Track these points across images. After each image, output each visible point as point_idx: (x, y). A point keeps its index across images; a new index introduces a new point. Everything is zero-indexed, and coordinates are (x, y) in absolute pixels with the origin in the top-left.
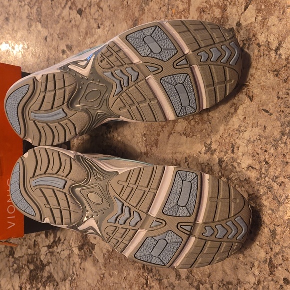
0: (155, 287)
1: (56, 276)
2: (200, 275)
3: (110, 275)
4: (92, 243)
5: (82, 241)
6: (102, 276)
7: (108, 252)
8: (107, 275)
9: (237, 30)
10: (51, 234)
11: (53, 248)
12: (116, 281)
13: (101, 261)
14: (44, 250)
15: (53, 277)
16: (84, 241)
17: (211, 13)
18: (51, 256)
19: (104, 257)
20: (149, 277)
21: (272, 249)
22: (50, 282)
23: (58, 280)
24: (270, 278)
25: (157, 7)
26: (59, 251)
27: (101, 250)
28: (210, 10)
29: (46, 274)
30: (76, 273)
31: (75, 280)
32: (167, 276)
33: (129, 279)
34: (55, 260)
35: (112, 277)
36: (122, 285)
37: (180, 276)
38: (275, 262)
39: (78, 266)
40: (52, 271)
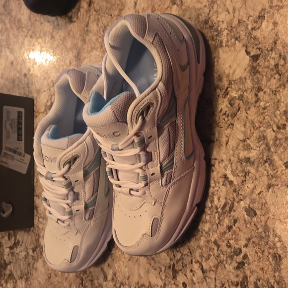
0: (88, 286)
1: (15, 274)
2: (122, 278)
3: (55, 274)
5: (35, 244)
6: (49, 275)
8: (53, 275)
10: (12, 237)
11: (14, 249)
12: (60, 280)
14: (7, 251)
15: (13, 275)
16: (37, 244)
18: (12, 256)
20: (84, 278)
21: (175, 256)
22: (11, 279)
23: (16, 277)
24: (173, 282)
25: (94, 38)
26: (18, 252)
29: (7, 272)
30: (29, 272)
31: (29, 278)
32: (97, 277)
33: (69, 279)
34: (14, 259)
35: (56, 276)
36: (63, 284)
37: (107, 277)
38: (177, 268)
39: (31, 265)
40: (13, 269)
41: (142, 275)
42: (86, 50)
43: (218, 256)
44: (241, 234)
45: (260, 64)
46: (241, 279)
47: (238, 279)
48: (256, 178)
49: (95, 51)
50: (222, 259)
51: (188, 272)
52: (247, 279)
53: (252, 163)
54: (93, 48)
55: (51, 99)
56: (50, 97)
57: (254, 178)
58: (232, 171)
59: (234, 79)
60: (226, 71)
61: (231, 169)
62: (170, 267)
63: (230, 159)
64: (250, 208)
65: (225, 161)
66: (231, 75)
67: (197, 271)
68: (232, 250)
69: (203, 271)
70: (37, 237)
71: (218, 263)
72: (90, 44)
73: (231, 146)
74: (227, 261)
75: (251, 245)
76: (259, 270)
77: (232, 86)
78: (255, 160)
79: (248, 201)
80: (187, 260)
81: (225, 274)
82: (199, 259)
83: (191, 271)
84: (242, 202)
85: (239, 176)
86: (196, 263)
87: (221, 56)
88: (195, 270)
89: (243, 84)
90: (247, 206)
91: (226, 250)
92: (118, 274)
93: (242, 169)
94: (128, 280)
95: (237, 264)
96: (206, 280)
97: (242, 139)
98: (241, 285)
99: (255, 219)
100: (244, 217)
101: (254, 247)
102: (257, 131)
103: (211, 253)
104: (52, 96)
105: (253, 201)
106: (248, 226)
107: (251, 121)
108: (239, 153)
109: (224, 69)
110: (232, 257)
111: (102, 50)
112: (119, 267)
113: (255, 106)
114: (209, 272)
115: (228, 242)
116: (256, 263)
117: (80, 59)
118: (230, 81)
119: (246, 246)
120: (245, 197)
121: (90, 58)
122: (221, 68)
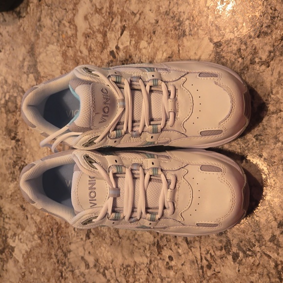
41: (126, 256)
42: (41, 45)
45: (224, 50)
46: (224, 244)
49: (51, 46)
51: (173, 246)
52: (230, 243)
54: (48, 43)
55: (5, 97)
56: (3, 95)
67: (182, 244)
69: (188, 243)
70: (4, 238)
72: (44, 39)
76: (240, 233)
81: (209, 241)
83: (176, 244)
87: (185, 45)
88: (180, 243)
92: (101, 260)
94: (112, 263)
96: (191, 250)
98: (225, 249)
104: (5, 94)
109: (189, 56)
111: (59, 44)
112: (101, 253)
117: (34, 54)
121: (46, 53)
122: (187, 55)
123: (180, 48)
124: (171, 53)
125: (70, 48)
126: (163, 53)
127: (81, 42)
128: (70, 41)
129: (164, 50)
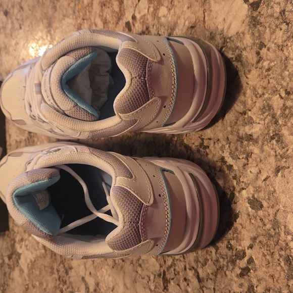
2: (105, 289)
3: (33, 285)
4: (18, 252)
5: (11, 250)
6: (27, 287)
7: (31, 261)
8: (30, 286)
9: (133, 23)
13: (26, 271)
16: (12, 250)
17: (110, 6)
19: (28, 266)
20: (64, 289)
21: (165, 262)
25: (65, 4)
27: (26, 259)
28: (109, 3)
30: (6, 283)
31: (6, 290)
32: (78, 289)
35: (34, 287)
37: (88, 288)
38: (168, 276)
39: (7, 275)
41: (128, 285)
42: (57, 19)
43: (217, 261)
44: (244, 232)
45: (262, 13)
46: (246, 290)
47: (242, 290)
48: (261, 161)
49: (66, 19)
50: (221, 264)
51: (181, 281)
52: (253, 289)
53: (256, 141)
54: (64, 16)
57: (258, 160)
58: (230, 153)
59: (230, 36)
60: (219, 27)
61: (229, 151)
62: (159, 275)
63: (228, 138)
64: (254, 198)
65: (222, 140)
66: (225, 31)
67: (192, 280)
68: (234, 252)
69: (200, 280)
70: (13, 242)
71: (217, 269)
72: (61, 12)
73: (228, 121)
74: (228, 266)
75: (256, 246)
76: (268, 277)
77: (228, 44)
78: (259, 136)
79: (251, 189)
80: (180, 266)
81: (226, 283)
82: (193, 264)
83: (185, 279)
84: (244, 192)
85: (239, 158)
86: (190, 269)
87: (212, 9)
88: (190, 278)
89: (241, 41)
90: (251, 196)
91: (227, 253)
92: (101, 284)
93: (242, 150)
94: (112, 291)
95: (240, 270)
96: (203, 291)
97: (242, 112)
99: (260, 213)
100: (247, 210)
101: (261, 248)
102: (260, 100)
103: (208, 258)
105: (258, 190)
106: (253, 221)
107: (252, 88)
108: (239, 130)
109: (217, 24)
110: (233, 262)
111: (74, 17)
112: (102, 276)
113: (256, 68)
114: (207, 281)
115: (229, 242)
116: (264, 269)
118: (224, 38)
119: (251, 247)
120: (247, 185)
121: (62, 28)
122: (214, 23)
123: (206, 14)
124: (194, 20)
125: (85, 21)
126: (185, 21)
127: (96, 13)
128: (86, 12)
129: (186, 18)
